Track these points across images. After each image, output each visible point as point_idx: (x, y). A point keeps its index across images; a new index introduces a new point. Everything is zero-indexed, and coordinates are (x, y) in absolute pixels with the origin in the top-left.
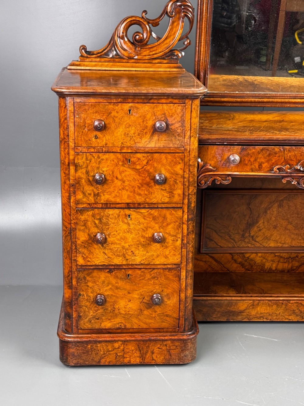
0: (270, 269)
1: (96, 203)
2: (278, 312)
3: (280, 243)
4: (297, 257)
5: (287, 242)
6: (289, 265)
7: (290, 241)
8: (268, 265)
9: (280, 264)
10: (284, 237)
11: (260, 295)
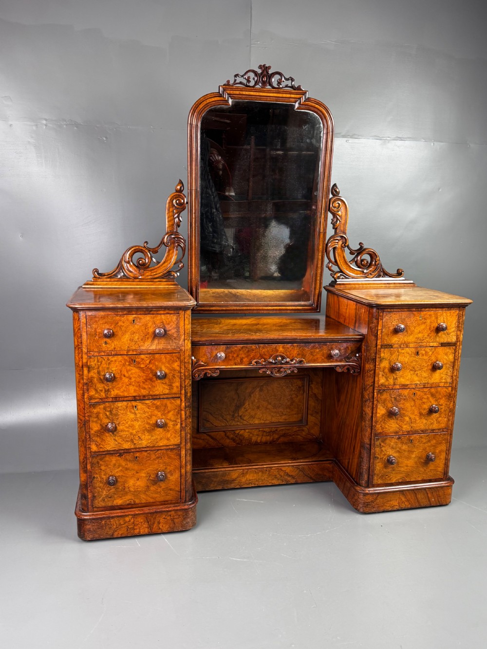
0: (256, 442)
1: (107, 398)
2: (263, 478)
3: (263, 420)
4: (276, 430)
5: (268, 419)
6: (270, 437)
7: (270, 418)
8: (254, 439)
9: (264, 437)
10: (265, 415)
11: (248, 465)
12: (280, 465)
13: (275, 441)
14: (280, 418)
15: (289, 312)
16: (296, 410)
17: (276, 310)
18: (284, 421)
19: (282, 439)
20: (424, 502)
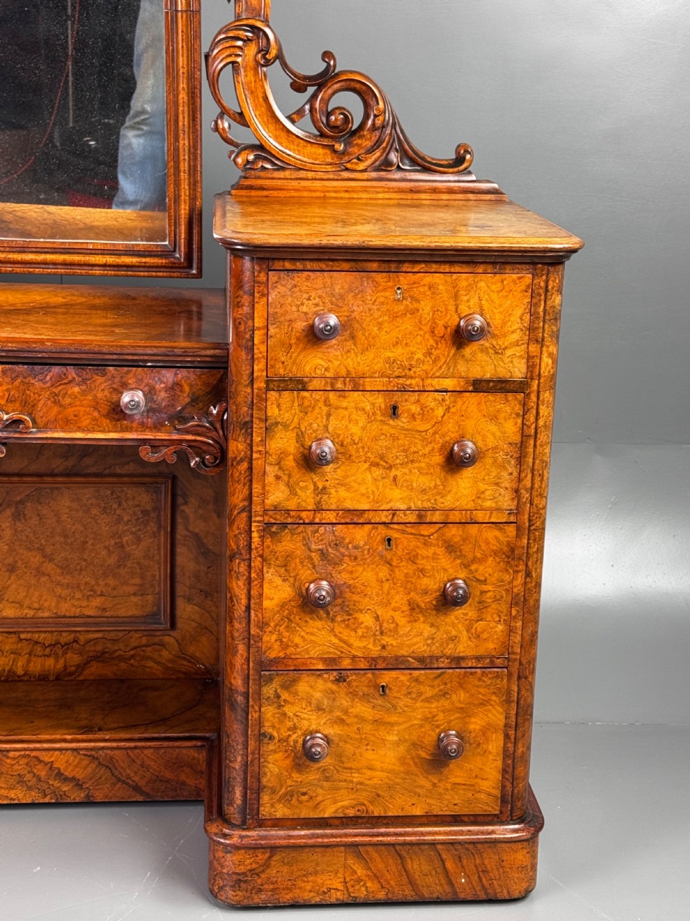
12: (32, 746)
13: (71, 674)
14: (84, 603)
15: (97, 272)
16: (137, 581)
17: (55, 264)
18: (99, 613)
19: (94, 670)
20: (433, 885)
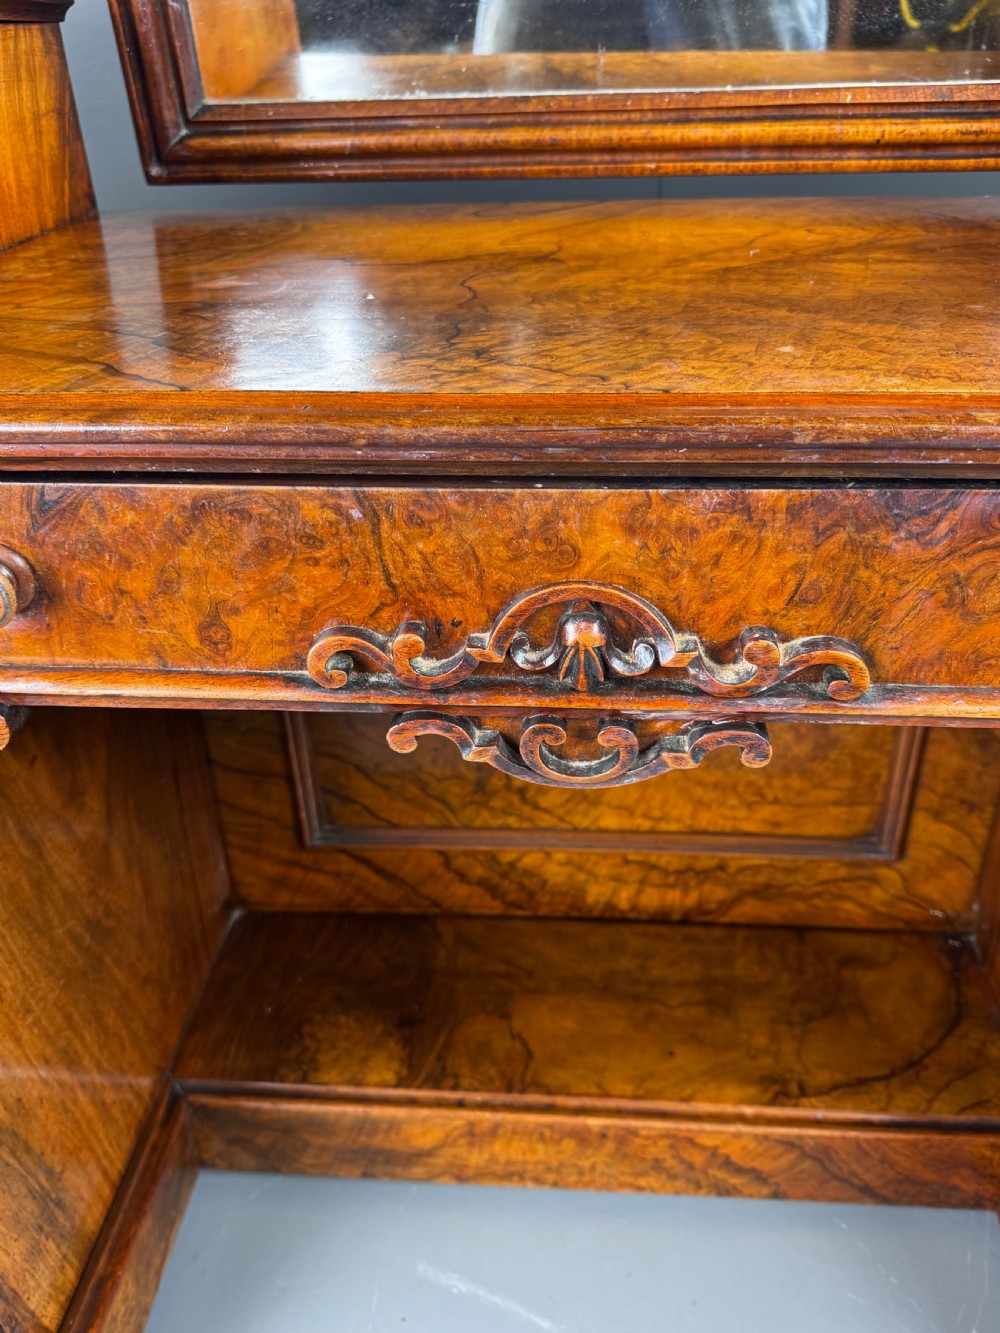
0: (610, 906)
4: (722, 867)
5: (675, 813)
6: (686, 894)
7: (687, 812)
8: (597, 894)
9: (649, 890)
10: (659, 797)
11: (501, 1098)
13: (711, 912)
16: (845, 782)
